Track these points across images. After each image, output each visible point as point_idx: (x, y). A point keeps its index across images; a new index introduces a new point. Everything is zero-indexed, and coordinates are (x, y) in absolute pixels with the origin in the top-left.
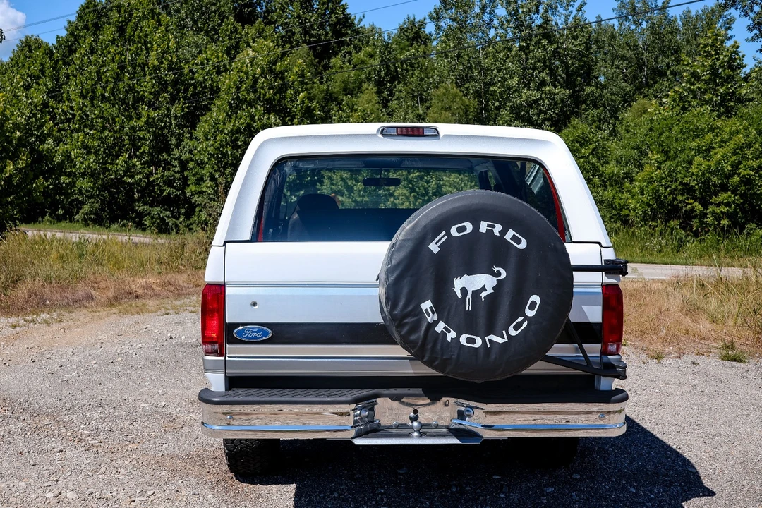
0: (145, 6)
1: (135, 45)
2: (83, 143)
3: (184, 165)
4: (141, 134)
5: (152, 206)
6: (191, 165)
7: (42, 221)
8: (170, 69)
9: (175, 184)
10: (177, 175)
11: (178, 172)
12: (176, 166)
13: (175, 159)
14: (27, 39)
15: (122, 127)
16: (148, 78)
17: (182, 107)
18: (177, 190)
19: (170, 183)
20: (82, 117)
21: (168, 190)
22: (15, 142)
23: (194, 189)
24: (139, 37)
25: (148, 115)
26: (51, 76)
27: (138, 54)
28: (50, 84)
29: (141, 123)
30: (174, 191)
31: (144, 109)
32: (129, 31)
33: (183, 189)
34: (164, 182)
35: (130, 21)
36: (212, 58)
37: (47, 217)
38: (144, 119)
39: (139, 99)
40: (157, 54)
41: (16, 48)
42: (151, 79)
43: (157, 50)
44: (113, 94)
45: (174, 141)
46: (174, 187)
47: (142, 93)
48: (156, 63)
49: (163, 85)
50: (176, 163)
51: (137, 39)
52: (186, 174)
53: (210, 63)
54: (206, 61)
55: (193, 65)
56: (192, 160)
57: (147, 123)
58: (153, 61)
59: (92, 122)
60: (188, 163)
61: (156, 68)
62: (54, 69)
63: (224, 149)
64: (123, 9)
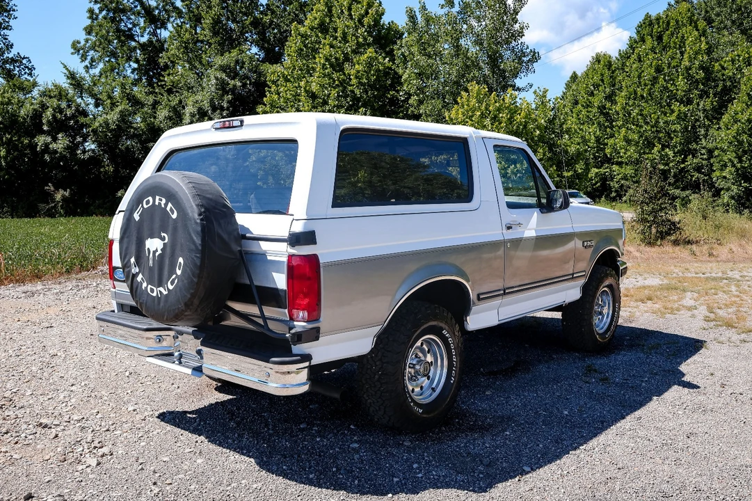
0: (684, 15)
1: (671, 51)
2: (625, 136)
3: (710, 152)
4: (673, 128)
5: (683, 189)
6: (716, 153)
7: (600, 202)
8: (701, 67)
9: (703, 170)
10: (704, 162)
11: (706, 159)
12: (704, 154)
13: (703, 148)
14: (597, 55)
15: (657, 122)
16: (681, 77)
17: (711, 101)
18: (705, 176)
19: (698, 169)
20: (624, 115)
21: (697, 175)
22: (536, 139)
23: (718, 174)
24: (675, 43)
25: (679, 110)
26: (609, 83)
27: (673, 58)
28: (608, 90)
29: (673, 117)
30: (702, 176)
31: (676, 106)
32: (665, 38)
33: (709, 174)
34: (694, 169)
35: (667, 30)
36: (743, 54)
37: (603, 199)
38: (675, 114)
39: (673, 97)
40: (690, 56)
41: (589, 64)
42: (684, 78)
43: (689, 53)
44: (650, 94)
45: (703, 131)
46: (703, 173)
47: (675, 91)
48: (687, 64)
49: (694, 83)
50: (703, 151)
51: (672, 45)
52: (712, 161)
53: (741, 59)
54: (737, 58)
55: (725, 62)
56: (717, 149)
57: (678, 117)
58: (686, 63)
59: (633, 118)
60: (714, 152)
61: (688, 69)
62: (611, 77)
63: (740, 137)
64: (661, 21)
